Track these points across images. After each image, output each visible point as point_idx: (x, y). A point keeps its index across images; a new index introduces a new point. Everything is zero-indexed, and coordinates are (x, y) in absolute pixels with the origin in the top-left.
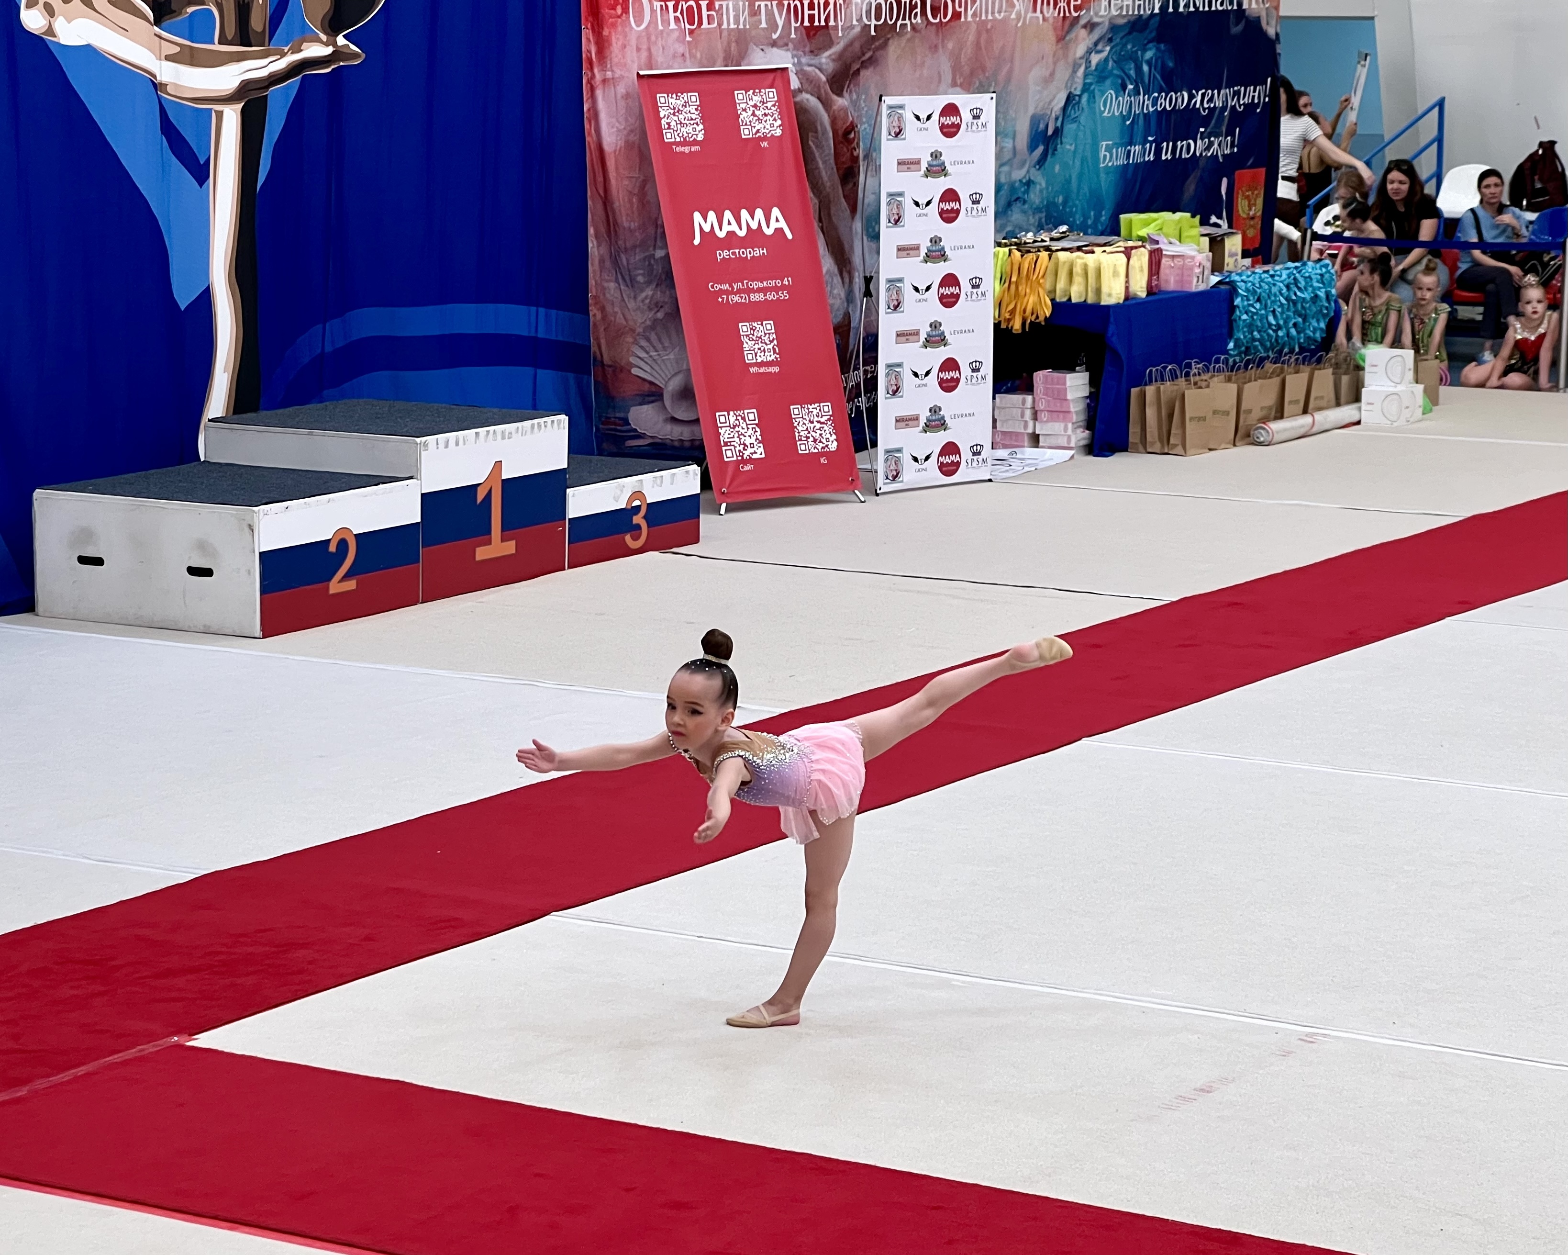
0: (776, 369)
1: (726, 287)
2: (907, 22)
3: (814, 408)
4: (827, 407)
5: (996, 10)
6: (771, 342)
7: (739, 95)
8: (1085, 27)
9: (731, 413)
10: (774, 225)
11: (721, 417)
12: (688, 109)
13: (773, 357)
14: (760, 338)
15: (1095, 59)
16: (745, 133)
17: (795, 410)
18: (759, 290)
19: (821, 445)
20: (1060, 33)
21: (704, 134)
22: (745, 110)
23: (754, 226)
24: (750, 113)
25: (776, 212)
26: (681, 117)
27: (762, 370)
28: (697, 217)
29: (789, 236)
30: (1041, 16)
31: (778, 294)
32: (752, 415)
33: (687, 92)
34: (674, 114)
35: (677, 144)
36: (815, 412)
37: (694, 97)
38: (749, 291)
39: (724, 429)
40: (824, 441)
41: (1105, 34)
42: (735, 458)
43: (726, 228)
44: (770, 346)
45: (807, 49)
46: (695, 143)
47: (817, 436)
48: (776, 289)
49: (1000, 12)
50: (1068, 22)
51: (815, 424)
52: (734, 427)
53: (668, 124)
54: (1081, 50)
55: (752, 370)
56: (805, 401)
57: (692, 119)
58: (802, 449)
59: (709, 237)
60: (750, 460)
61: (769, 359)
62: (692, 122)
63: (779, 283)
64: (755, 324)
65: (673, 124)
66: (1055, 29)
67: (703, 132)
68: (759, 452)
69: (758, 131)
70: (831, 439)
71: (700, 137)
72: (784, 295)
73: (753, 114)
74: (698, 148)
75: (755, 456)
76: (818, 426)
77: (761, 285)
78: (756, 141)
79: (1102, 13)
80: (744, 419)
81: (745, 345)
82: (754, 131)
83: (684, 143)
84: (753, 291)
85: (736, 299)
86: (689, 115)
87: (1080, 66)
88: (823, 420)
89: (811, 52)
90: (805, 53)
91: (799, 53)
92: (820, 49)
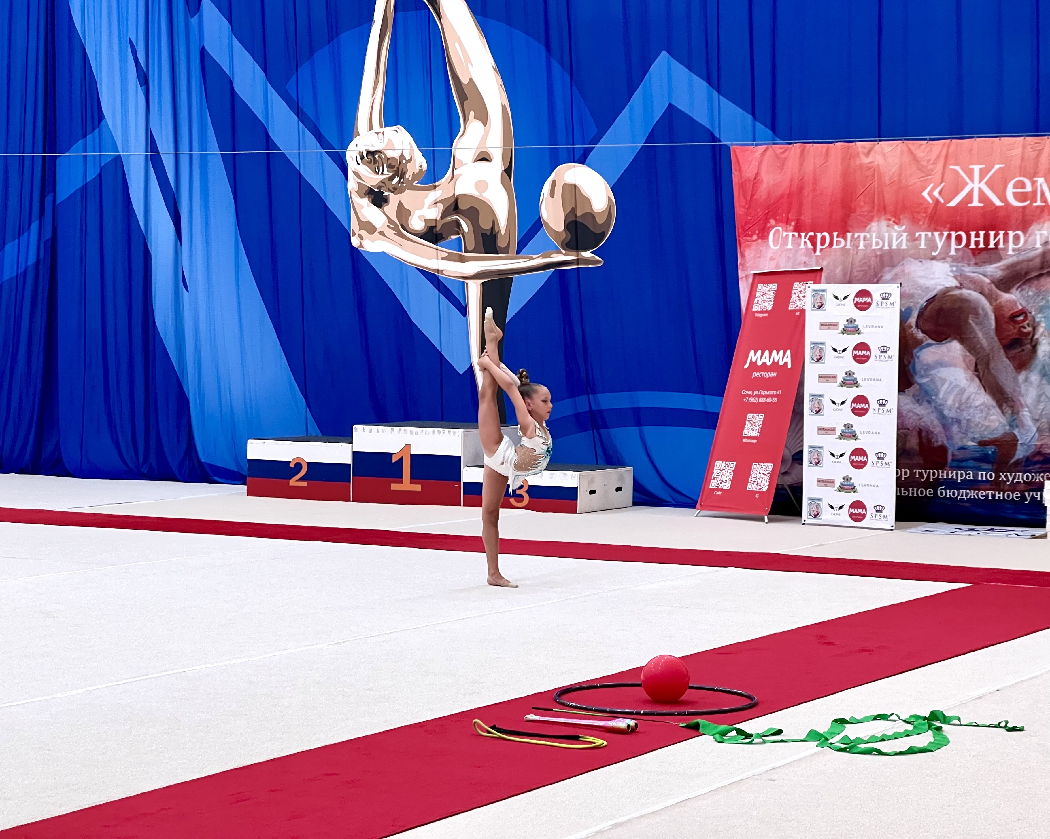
0: (754, 441)
1: (750, 393)
4: (771, 467)
6: (758, 426)
7: (795, 285)
9: (725, 463)
10: (785, 360)
11: (718, 464)
12: (769, 292)
13: (756, 434)
14: (755, 423)
16: (790, 307)
17: (755, 466)
18: (764, 396)
19: (760, 488)
21: (772, 307)
22: (795, 294)
24: (797, 295)
26: (765, 297)
27: (749, 441)
28: (752, 352)
31: (772, 399)
32: (735, 465)
33: (773, 283)
34: (762, 296)
35: (758, 312)
36: (764, 467)
37: (774, 286)
38: (759, 396)
39: (716, 471)
40: (762, 485)
42: (716, 488)
43: (763, 360)
44: (757, 428)
45: (972, 262)
46: (767, 312)
47: (760, 482)
48: (772, 396)
51: (762, 474)
52: (723, 471)
53: (758, 301)
55: (743, 440)
56: (760, 461)
57: (770, 298)
58: (749, 488)
59: (753, 364)
60: (722, 490)
61: (754, 435)
62: (769, 300)
63: (775, 393)
64: (755, 415)
65: (760, 301)
67: (772, 306)
68: (728, 486)
69: (797, 306)
70: (766, 485)
71: (770, 309)
72: (775, 400)
73: (798, 296)
74: (767, 315)
75: (725, 488)
76: (762, 476)
77: (766, 393)
78: (795, 311)
80: (728, 467)
81: (747, 426)
82: (796, 305)
83: (762, 312)
85: (753, 400)
86: (769, 296)
88: (765, 473)
89: (976, 264)
90: (969, 265)
91: (960, 264)
92: (984, 262)
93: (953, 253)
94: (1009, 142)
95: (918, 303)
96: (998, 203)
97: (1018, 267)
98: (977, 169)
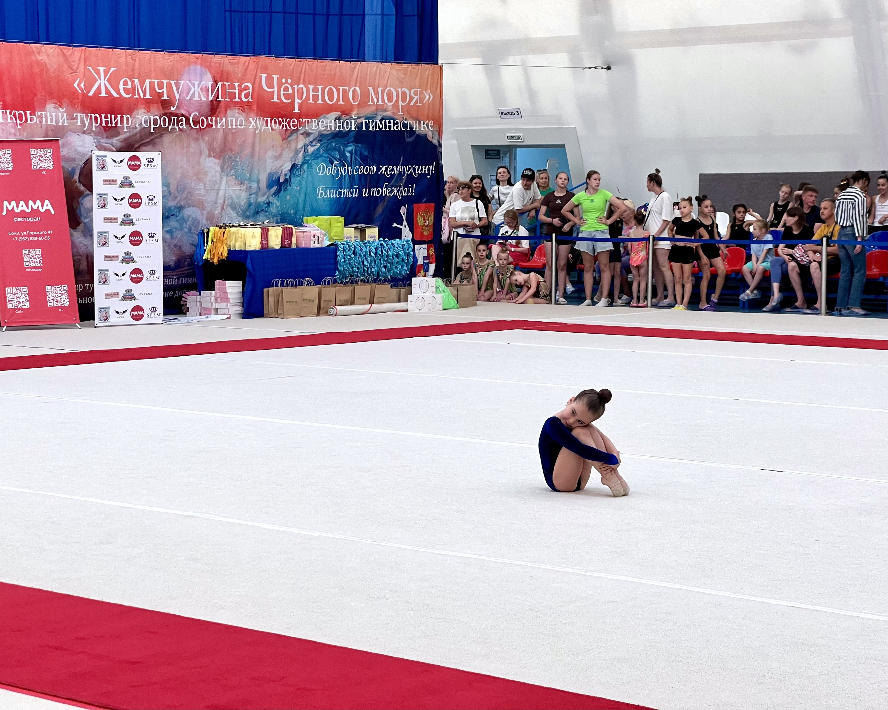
0: (40, 270)
1: (17, 234)
2: (176, 127)
3: (58, 288)
4: (65, 287)
5: (238, 124)
6: (39, 258)
7: (32, 151)
8: (302, 134)
9: (14, 288)
10: (45, 208)
11: (8, 290)
12: (5, 156)
13: (39, 265)
14: (33, 256)
15: (311, 149)
16: (34, 167)
17: (48, 288)
18: (35, 236)
19: (60, 303)
20: (284, 136)
21: (13, 168)
22: (35, 157)
23: (35, 207)
24: (37, 159)
25: (47, 202)
26: (1, 159)
27: (33, 270)
28: (6, 203)
29: (53, 212)
30: (270, 128)
31: (44, 237)
32: (25, 289)
33: (5, 149)
37: (9, 152)
38: (29, 236)
39: (9, 295)
40: (62, 302)
41: (316, 138)
42: (13, 307)
43: (20, 208)
44: (38, 260)
45: (105, 136)
46: (8, 171)
47: (59, 299)
48: (44, 235)
49: (241, 125)
50: (289, 132)
51: (58, 294)
52: (15, 294)
54: (300, 145)
55: (27, 270)
56: (54, 284)
58: (50, 304)
59: (11, 212)
60: (21, 309)
61: (37, 265)
62: (7, 162)
63: (45, 233)
64: (31, 250)
66: (280, 135)
67: (12, 166)
68: (27, 305)
69: (41, 167)
70: (66, 301)
71: (11, 169)
72: (48, 238)
73: (39, 159)
74: (9, 173)
75: (24, 307)
76: (60, 295)
77: (35, 233)
78: (40, 171)
79: (314, 128)
80: (20, 291)
81: (25, 259)
82: (39, 166)
83: (2, 171)
84: (32, 236)
85: (22, 239)
86: (6, 159)
87: (300, 152)
88: (63, 292)
89: (107, 137)
90: (103, 138)
91: (99, 138)
92: (112, 136)
93: (94, 129)
94: (118, 53)
95: (79, 165)
96: (115, 95)
97: (130, 140)
98: (102, 69)
